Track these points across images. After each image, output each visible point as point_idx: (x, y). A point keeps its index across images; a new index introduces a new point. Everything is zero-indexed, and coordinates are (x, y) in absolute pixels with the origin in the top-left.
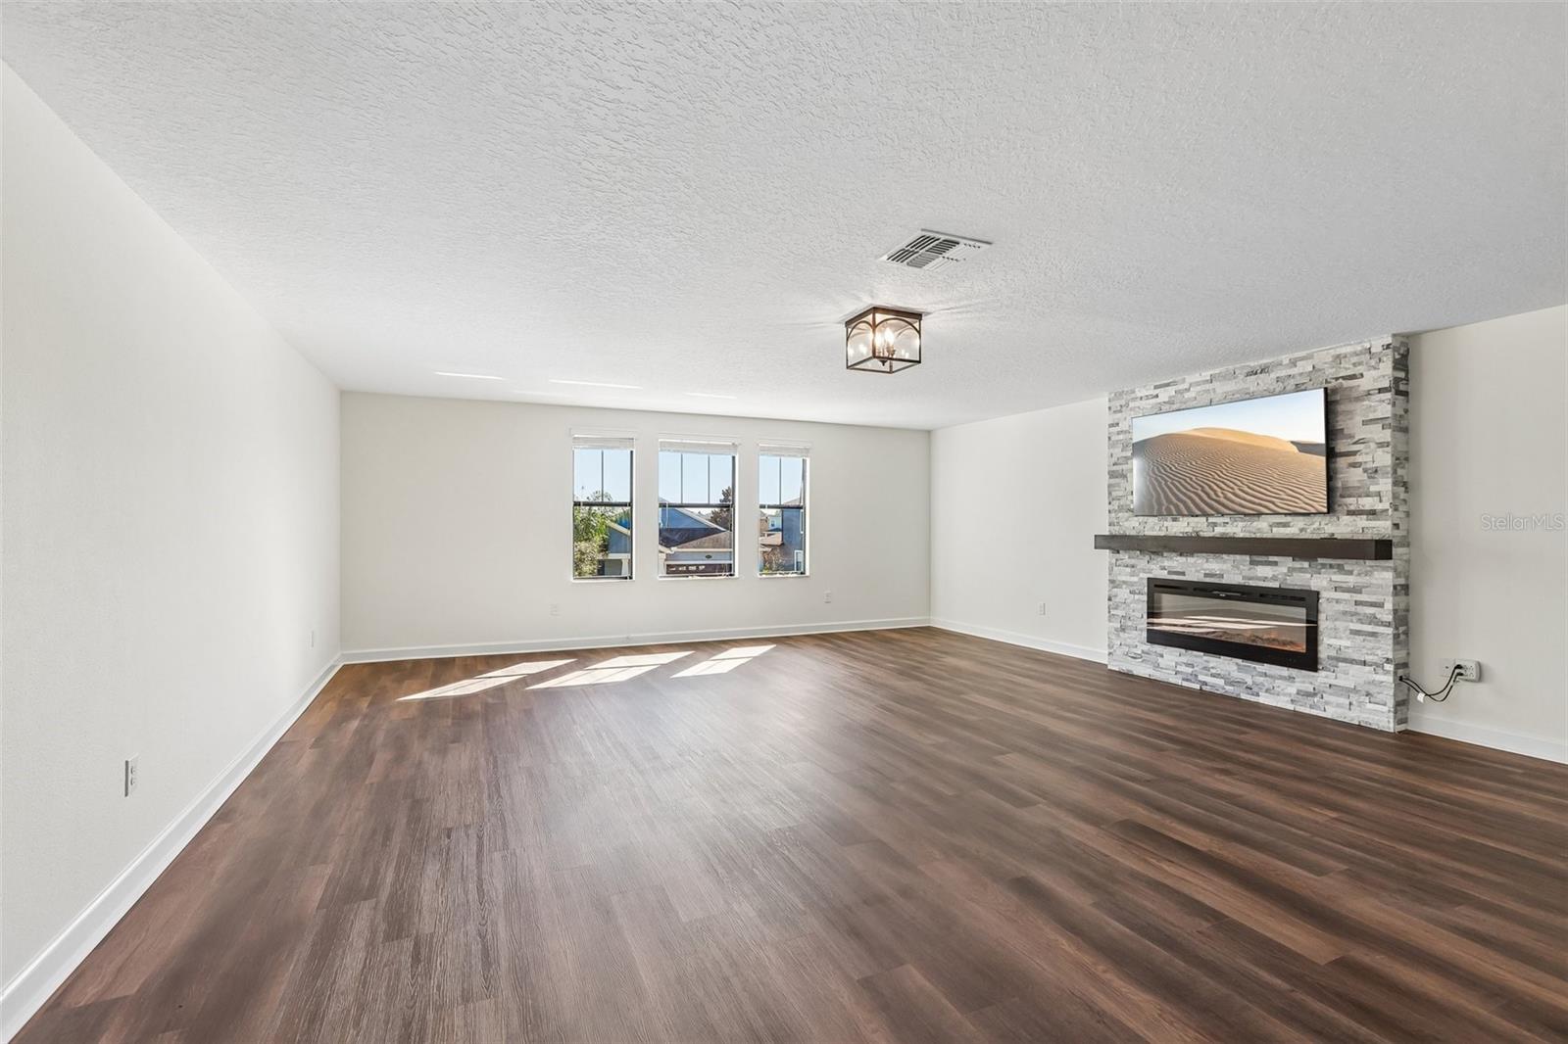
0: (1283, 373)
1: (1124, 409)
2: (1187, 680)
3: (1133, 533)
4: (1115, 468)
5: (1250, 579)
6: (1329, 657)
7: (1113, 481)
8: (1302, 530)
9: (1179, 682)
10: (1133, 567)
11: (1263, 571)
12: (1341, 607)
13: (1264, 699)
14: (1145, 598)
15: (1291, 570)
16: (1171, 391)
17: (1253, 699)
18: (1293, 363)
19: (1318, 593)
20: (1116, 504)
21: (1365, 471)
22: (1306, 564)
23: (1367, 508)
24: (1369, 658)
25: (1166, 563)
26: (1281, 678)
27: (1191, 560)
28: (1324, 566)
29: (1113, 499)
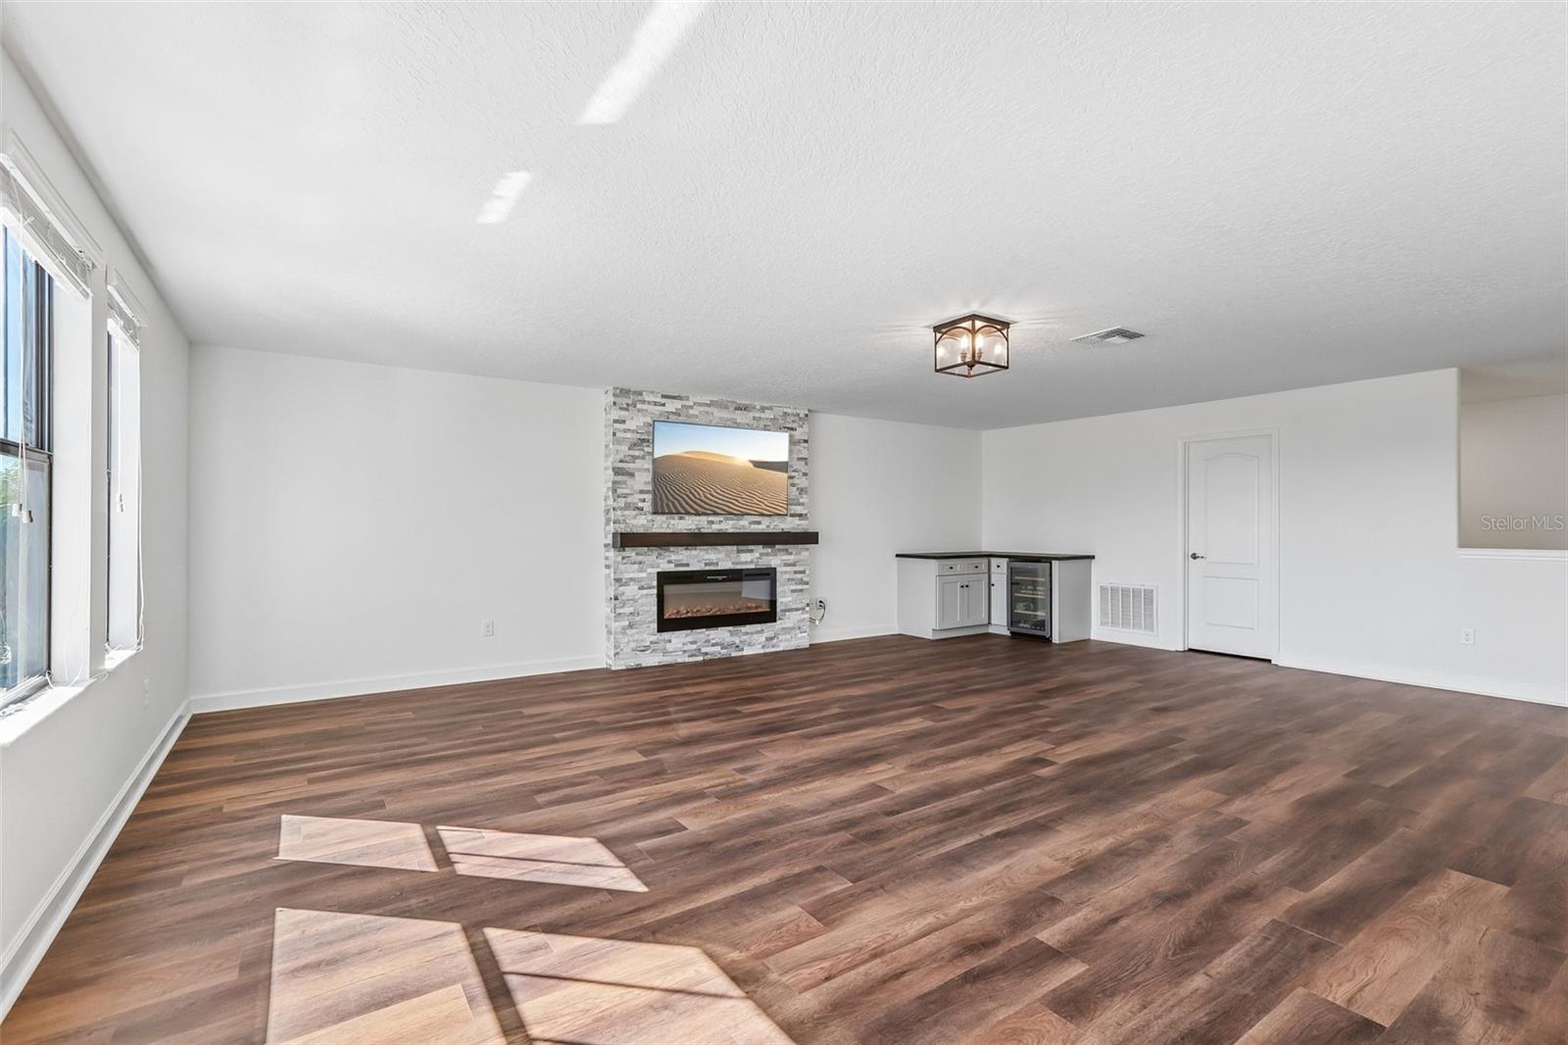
0: (757, 415)
1: (630, 408)
2: (692, 656)
3: (642, 530)
4: (621, 465)
5: (737, 564)
6: (782, 611)
7: (619, 478)
8: (768, 526)
9: (687, 660)
10: (640, 563)
11: (746, 557)
12: (787, 576)
13: (748, 651)
14: (655, 591)
15: (762, 555)
16: (678, 404)
17: (740, 654)
18: (763, 409)
19: (775, 569)
20: (622, 502)
21: (798, 489)
22: (769, 550)
23: (799, 512)
24: (799, 606)
25: (673, 557)
26: (757, 632)
27: (694, 552)
28: (779, 550)
29: (618, 497)
